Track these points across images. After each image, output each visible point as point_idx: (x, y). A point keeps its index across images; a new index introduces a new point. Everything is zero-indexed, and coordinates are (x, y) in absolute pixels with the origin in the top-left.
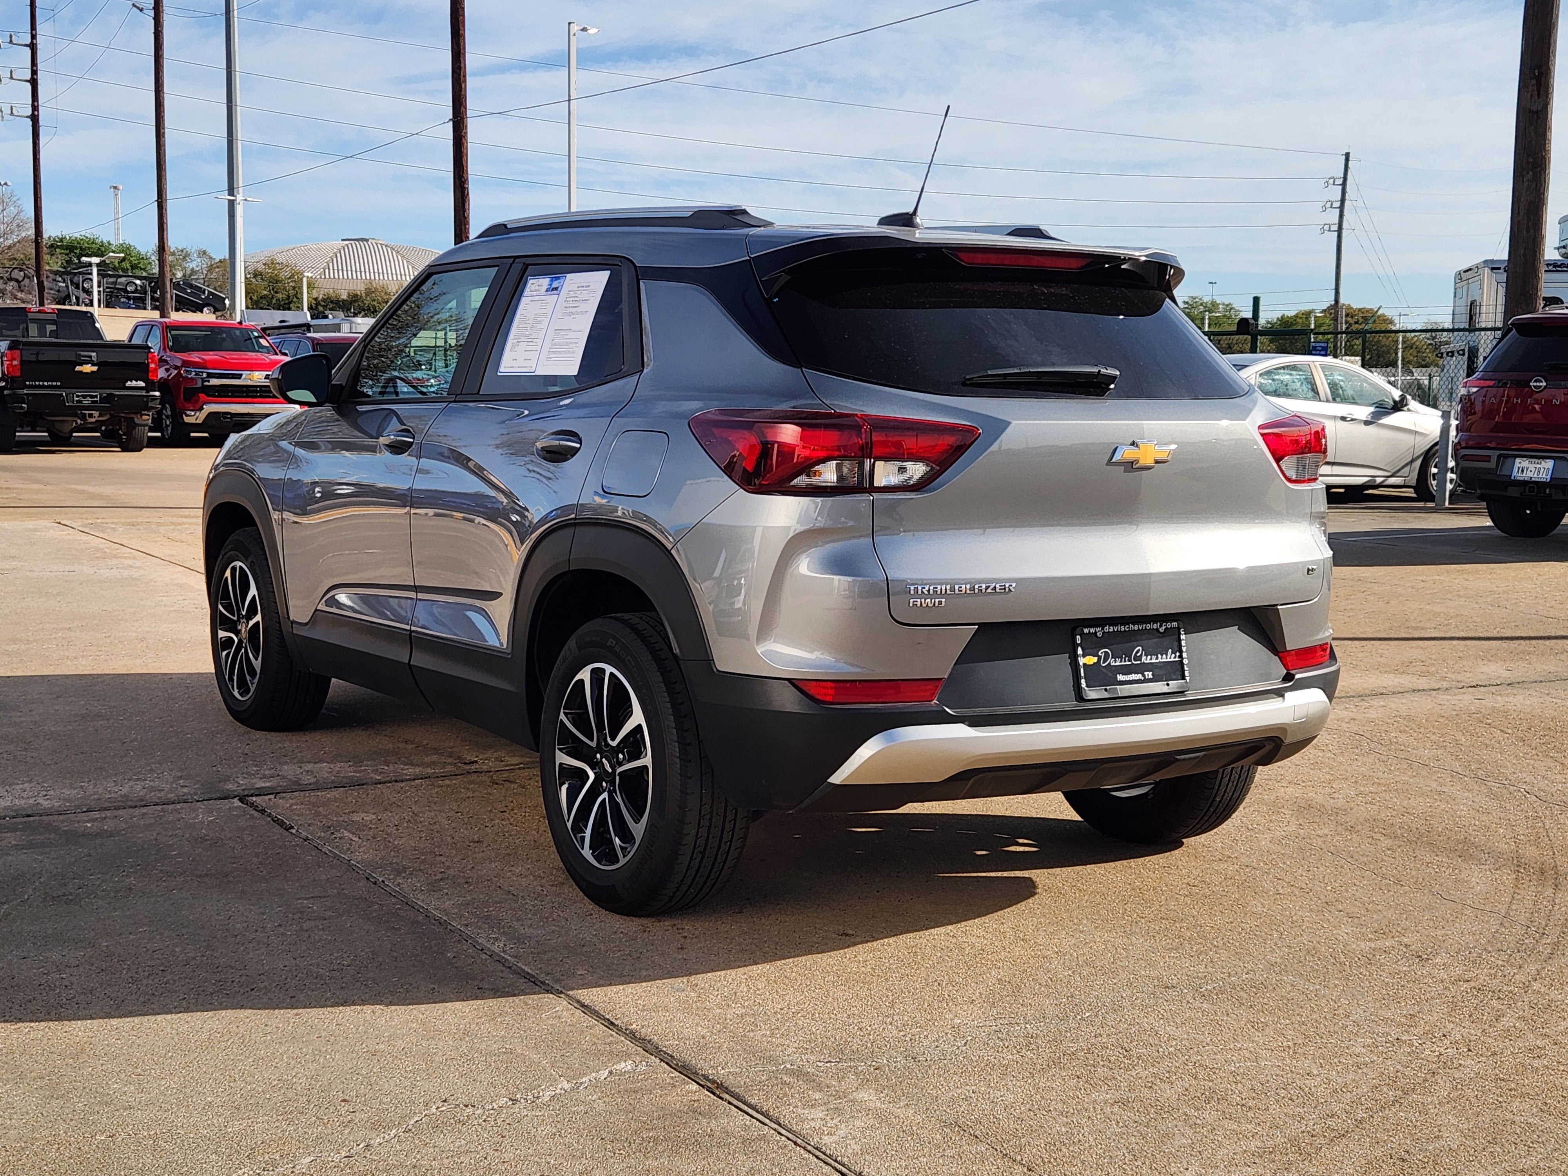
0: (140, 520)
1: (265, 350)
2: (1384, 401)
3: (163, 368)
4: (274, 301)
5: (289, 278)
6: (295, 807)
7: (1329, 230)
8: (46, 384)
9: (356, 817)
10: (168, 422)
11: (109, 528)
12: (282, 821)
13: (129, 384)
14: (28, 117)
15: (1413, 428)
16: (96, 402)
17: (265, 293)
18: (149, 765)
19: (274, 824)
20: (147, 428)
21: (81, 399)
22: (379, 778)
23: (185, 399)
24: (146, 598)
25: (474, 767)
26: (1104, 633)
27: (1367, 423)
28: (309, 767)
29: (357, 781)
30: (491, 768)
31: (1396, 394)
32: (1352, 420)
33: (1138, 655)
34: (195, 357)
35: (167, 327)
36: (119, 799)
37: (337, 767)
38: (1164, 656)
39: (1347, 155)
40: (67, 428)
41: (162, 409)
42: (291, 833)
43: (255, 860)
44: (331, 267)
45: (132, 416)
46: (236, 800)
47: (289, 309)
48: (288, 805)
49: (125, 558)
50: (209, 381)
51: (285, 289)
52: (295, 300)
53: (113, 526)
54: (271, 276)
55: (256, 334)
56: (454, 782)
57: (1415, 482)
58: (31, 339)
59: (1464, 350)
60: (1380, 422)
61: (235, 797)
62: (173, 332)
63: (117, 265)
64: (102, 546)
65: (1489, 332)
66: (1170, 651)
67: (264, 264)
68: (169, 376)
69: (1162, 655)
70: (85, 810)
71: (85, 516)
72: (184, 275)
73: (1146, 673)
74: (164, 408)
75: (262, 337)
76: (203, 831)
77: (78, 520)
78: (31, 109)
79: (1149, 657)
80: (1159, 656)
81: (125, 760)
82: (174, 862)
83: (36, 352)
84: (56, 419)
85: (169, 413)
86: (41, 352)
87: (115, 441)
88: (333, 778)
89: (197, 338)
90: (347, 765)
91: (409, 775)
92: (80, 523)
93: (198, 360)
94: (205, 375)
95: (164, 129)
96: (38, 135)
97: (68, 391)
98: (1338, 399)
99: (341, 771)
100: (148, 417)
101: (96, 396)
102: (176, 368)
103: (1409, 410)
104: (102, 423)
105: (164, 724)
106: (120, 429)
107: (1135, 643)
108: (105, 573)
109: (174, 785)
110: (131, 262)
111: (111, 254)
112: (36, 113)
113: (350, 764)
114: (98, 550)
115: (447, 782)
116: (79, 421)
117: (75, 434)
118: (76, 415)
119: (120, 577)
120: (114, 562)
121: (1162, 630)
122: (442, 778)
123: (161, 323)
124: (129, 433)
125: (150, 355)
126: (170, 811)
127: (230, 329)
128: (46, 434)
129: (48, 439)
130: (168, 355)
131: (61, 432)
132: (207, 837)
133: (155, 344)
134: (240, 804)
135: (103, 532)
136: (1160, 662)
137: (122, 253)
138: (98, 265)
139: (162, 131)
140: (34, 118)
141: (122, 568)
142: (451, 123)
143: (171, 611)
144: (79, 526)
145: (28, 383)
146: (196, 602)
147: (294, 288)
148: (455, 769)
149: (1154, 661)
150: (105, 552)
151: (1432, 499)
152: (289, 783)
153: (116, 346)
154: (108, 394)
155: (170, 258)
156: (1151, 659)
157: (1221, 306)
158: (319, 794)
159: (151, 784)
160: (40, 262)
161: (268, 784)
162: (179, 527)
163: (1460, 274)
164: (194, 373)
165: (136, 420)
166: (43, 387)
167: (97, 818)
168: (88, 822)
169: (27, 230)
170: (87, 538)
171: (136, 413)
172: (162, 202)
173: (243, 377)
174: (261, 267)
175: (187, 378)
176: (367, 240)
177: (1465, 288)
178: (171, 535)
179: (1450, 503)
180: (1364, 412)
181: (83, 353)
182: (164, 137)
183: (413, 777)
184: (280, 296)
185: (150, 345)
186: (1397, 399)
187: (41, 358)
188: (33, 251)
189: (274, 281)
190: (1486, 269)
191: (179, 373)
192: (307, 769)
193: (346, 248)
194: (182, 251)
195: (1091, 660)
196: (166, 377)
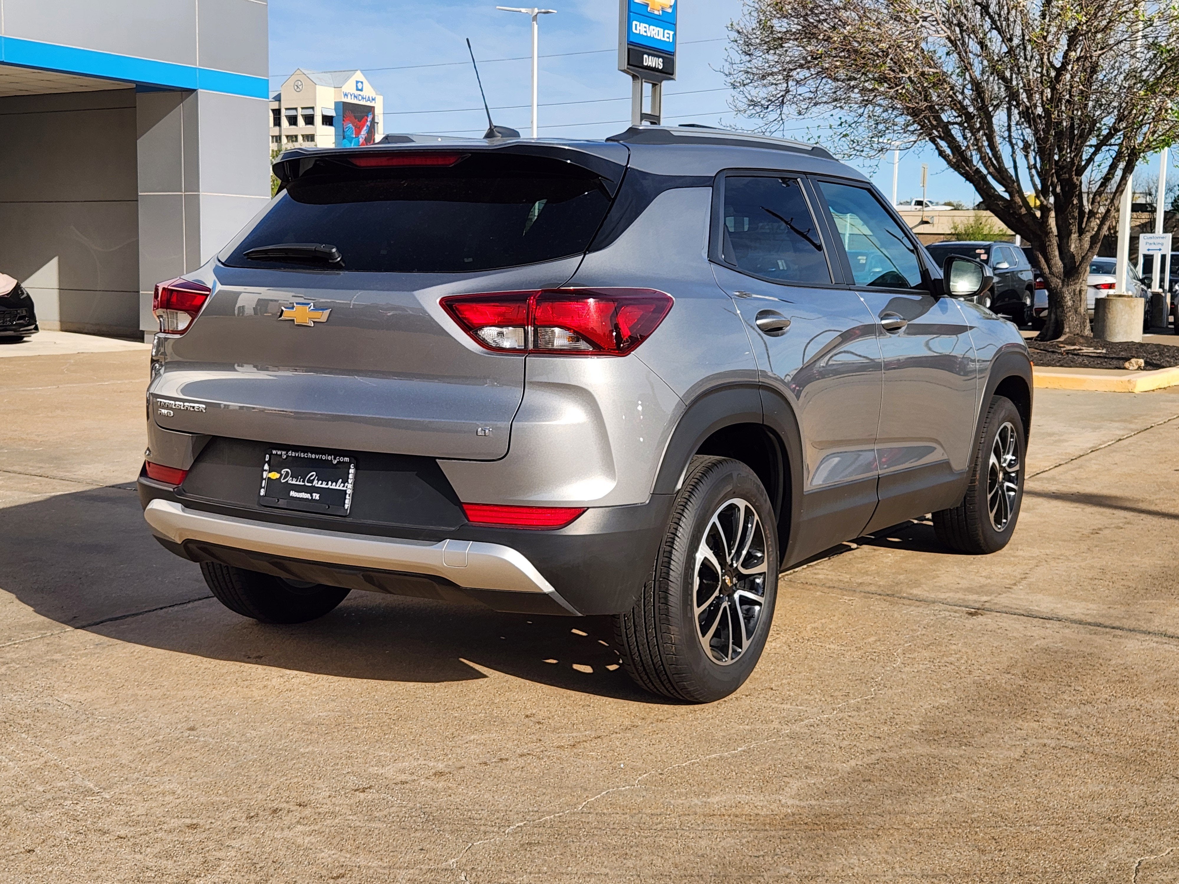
26: (288, 456)
33: (312, 478)
38: (334, 484)
66: (340, 480)
69: (332, 483)
73: (314, 495)
79: (320, 482)
80: (330, 483)
107: (311, 469)
121: (335, 462)
136: (328, 488)
149: (324, 486)
156: (322, 484)
195: (274, 475)
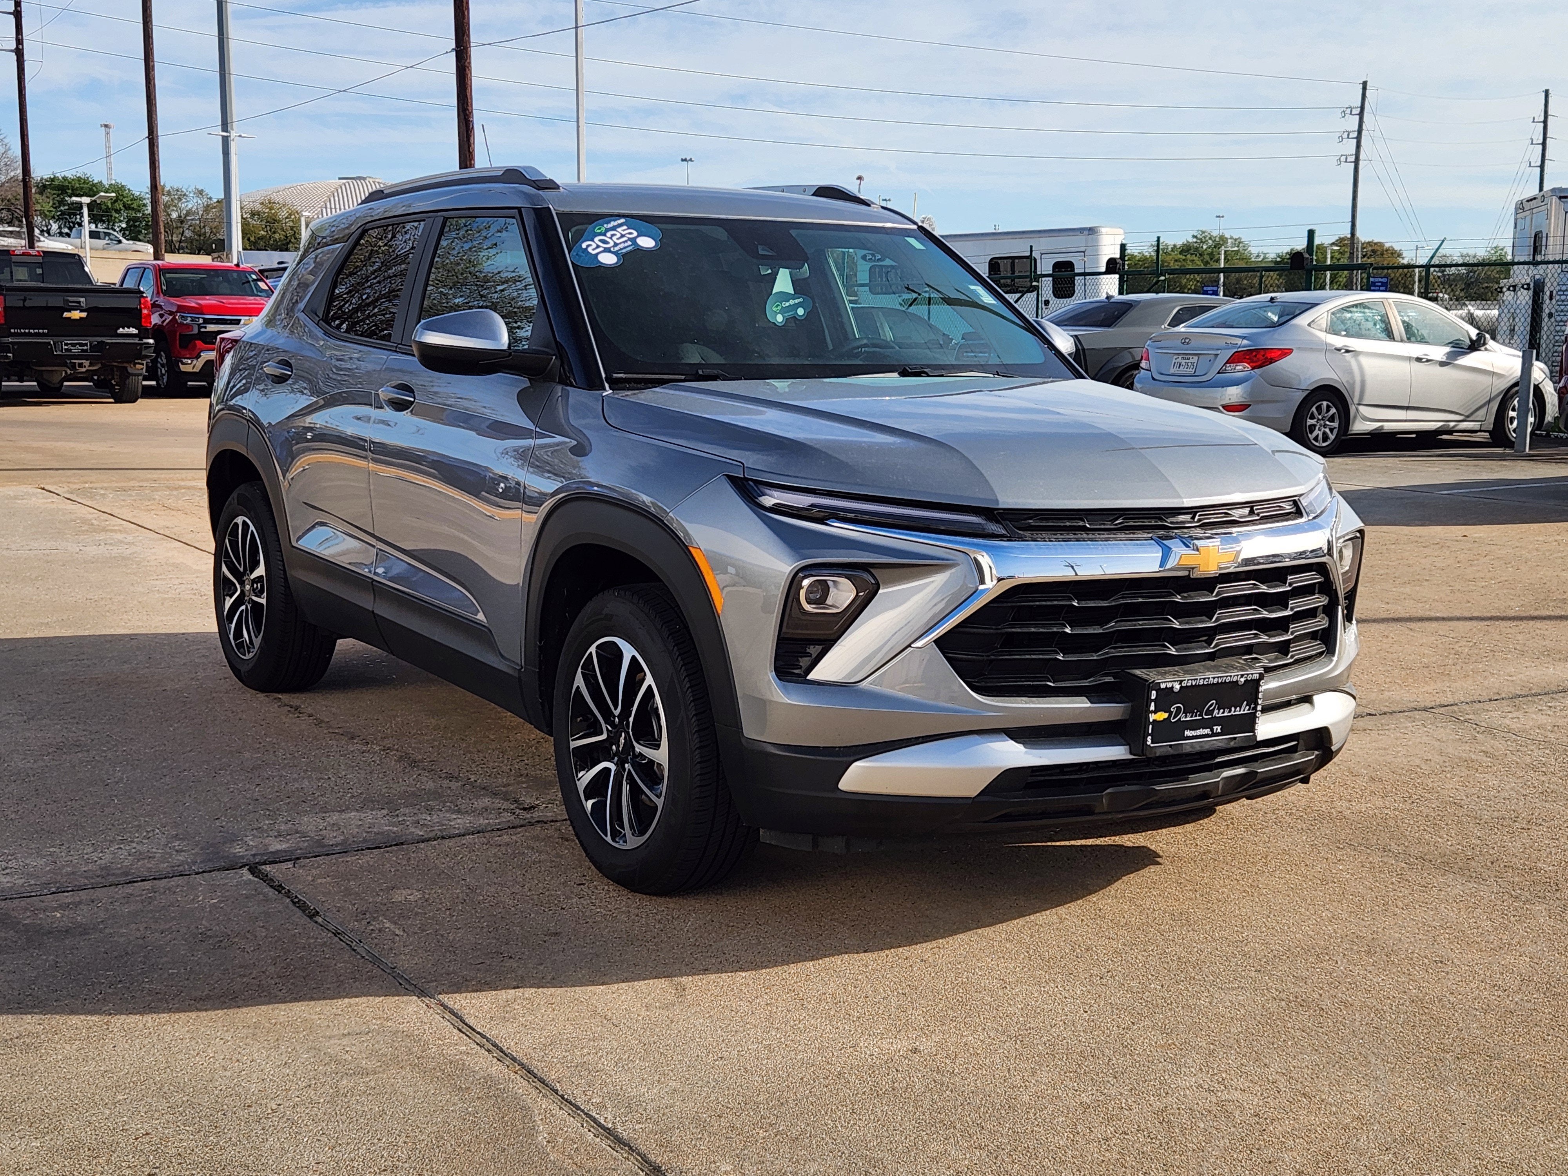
0: (132, 484)
1: (263, 294)
2: (1459, 340)
3: (157, 314)
4: (271, 242)
5: (286, 218)
6: (319, 881)
7: (1346, 161)
8: (32, 331)
9: (399, 896)
10: (163, 372)
11: (98, 493)
12: (305, 902)
13: (121, 331)
14: (11, 51)
15: (1491, 369)
16: (86, 351)
17: (262, 233)
18: (135, 817)
19: (294, 908)
20: (141, 378)
21: (70, 347)
22: (421, 833)
23: (181, 346)
24: (138, 583)
25: (536, 815)
27: (1442, 364)
28: (335, 817)
29: (394, 839)
30: (557, 815)
31: (1474, 333)
32: (1428, 361)
34: (192, 302)
35: (160, 270)
36: (99, 872)
37: (369, 816)
39: (1365, 84)
40: (56, 379)
41: (156, 357)
42: (316, 922)
43: (271, 969)
44: (328, 206)
45: (125, 365)
46: (245, 871)
47: (287, 250)
48: (310, 878)
49: (115, 531)
50: (205, 328)
51: (282, 229)
52: (293, 240)
53: (102, 492)
54: (268, 216)
55: (254, 277)
56: (514, 838)
57: (1492, 426)
58: (16, 284)
59: (1528, 285)
60: (1456, 362)
61: (244, 866)
62: (168, 275)
63: (110, 206)
64: (90, 516)
65: (1556, 266)
67: (262, 204)
68: (163, 322)
70: (54, 889)
71: (72, 480)
72: (180, 217)
74: (159, 356)
75: (261, 280)
76: (204, 922)
77: (64, 485)
78: (14, 42)
81: (107, 810)
82: (166, 975)
83: (22, 298)
84: (44, 368)
85: (165, 361)
86: (28, 297)
87: (108, 390)
88: (364, 835)
89: (192, 281)
90: (380, 814)
91: (459, 829)
92: (66, 489)
93: (193, 305)
94: (201, 321)
95: (153, 61)
96: (23, 69)
97: (56, 339)
98: (1413, 339)
99: (374, 824)
100: (141, 366)
101: (86, 345)
102: (171, 313)
103: (1486, 349)
104: (94, 372)
105: (155, 756)
106: (113, 378)
108: (92, 551)
109: (168, 850)
110: (124, 203)
111: (102, 194)
112: (20, 47)
113: (385, 812)
114: (85, 521)
115: (506, 838)
116: (69, 372)
117: (65, 383)
118: (65, 365)
119: (108, 556)
120: (102, 536)
122: (499, 833)
123: (154, 266)
124: (122, 383)
125: (142, 300)
126: (162, 890)
127: (227, 271)
128: (35, 383)
129: (37, 389)
130: (161, 301)
131: (50, 382)
132: (209, 933)
133: (148, 289)
134: (251, 877)
135: (92, 498)
137: (113, 192)
138: (89, 205)
139: (151, 64)
140: (19, 53)
141: (111, 544)
142: (454, 53)
143: (165, 599)
144: (65, 492)
145: (12, 331)
146: (195, 587)
147: (292, 228)
148: (512, 818)
150: (92, 524)
151: (1510, 444)
152: (311, 843)
153: (108, 290)
154: (98, 342)
155: (166, 198)
157: (1229, 241)
158: (348, 859)
159: (139, 847)
160: (28, 203)
161: (284, 846)
162: (175, 493)
163: (1522, 203)
164: (189, 319)
165: (129, 370)
166: (30, 334)
167: (69, 904)
168: (56, 909)
169: (15, 169)
170: (73, 507)
171: (130, 362)
172: (153, 138)
173: (242, 322)
174: (258, 207)
175: (182, 324)
176: (364, 179)
177: (1528, 219)
178: (168, 503)
179: (1530, 449)
180: (1439, 352)
181: (71, 299)
182: (153, 70)
183: (462, 831)
184: (277, 236)
185: (142, 289)
186: (1474, 338)
187: (28, 304)
188: (22, 190)
189: (272, 221)
190: (1554, 198)
191: (174, 319)
192: (332, 822)
193: (343, 187)
194: (177, 190)
196: (160, 323)
